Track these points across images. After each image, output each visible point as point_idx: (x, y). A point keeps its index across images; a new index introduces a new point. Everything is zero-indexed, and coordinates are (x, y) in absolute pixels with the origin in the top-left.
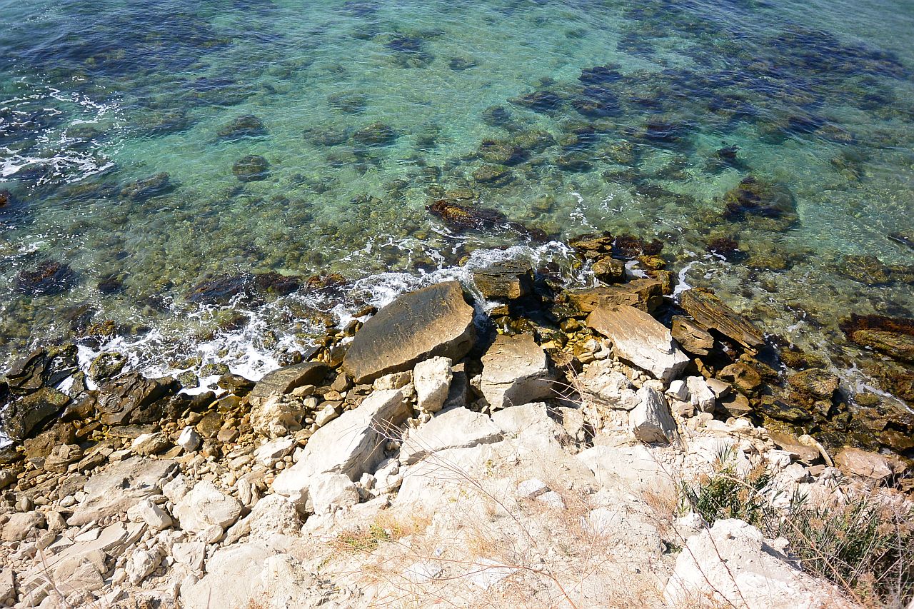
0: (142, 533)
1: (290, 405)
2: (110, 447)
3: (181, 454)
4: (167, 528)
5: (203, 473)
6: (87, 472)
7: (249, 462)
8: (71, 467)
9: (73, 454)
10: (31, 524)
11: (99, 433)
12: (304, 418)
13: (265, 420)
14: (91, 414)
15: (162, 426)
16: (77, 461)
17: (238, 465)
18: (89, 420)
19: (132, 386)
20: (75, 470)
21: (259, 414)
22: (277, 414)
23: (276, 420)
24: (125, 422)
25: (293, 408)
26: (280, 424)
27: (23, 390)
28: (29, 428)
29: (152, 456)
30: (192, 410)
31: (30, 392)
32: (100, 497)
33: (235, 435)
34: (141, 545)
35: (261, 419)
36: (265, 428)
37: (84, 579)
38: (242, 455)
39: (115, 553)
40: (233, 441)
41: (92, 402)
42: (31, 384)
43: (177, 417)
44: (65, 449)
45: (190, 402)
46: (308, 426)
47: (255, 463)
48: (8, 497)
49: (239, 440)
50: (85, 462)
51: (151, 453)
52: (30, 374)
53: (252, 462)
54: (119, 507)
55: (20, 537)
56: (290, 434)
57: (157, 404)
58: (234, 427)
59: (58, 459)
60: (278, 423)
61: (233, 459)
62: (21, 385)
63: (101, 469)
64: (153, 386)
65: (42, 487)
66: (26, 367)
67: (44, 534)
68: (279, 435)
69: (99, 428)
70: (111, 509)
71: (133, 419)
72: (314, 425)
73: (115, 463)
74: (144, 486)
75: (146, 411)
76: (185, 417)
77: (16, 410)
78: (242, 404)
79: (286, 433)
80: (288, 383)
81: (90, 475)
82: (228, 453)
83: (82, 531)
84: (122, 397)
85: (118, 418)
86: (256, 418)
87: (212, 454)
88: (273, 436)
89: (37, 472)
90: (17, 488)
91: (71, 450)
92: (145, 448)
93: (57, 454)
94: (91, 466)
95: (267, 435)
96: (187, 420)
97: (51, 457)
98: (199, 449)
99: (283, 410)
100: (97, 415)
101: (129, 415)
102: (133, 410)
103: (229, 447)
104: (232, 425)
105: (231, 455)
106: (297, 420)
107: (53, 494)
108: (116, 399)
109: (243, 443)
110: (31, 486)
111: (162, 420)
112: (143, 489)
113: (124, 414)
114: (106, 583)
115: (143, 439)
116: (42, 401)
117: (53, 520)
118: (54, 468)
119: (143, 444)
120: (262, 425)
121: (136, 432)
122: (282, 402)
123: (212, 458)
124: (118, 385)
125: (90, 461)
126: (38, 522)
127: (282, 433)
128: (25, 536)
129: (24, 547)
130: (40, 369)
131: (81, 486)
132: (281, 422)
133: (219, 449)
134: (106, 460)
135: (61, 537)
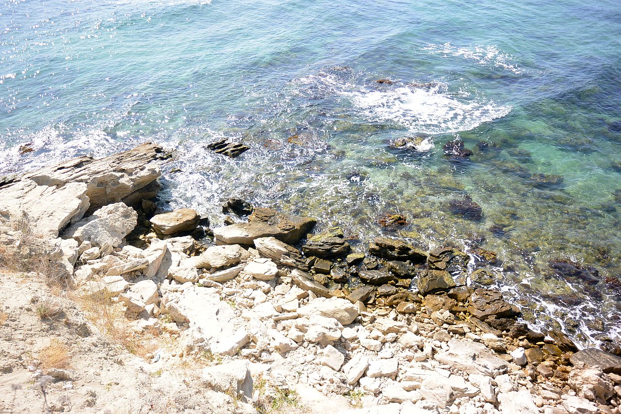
0: (476, 395)
1: (606, 383)
2: (469, 328)
3: (510, 361)
4: (491, 403)
5: (521, 384)
6: (451, 334)
7: (557, 400)
8: (445, 326)
9: (450, 319)
10: (417, 343)
11: (464, 315)
12: (611, 399)
13: (581, 380)
14: (463, 301)
15: (504, 336)
16: (449, 324)
17: (548, 396)
18: (461, 304)
19: (495, 300)
20: (446, 329)
21: (579, 374)
22: (594, 382)
23: (591, 386)
24: (483, 319)
25: (607, 387)
26: (592, 390)
27: (434, 265)
28: (430, 289)
29: (492, 350)
30: (526, 338)
31: (437, 269)
32: (457, 355)
33: (550, 374)
34: (472, 401)
35: (579, 378)
36: (579, 386)
37: (437, 396)
38: (552, 391)
39: (456, 394)
40: (547, 377)
41: (468, 295)
42: (439, 265)
43: (515, 336)
44: (447, 314)
45: (527, 332)
46: (611, 406)
47: (560, 403)
48: (408, 319)
49: (552, 379)
50: (453, 327)
51: (493, 348)
52: (441, 259)
53: (558, 401)
54: (466, 369)
55: (408, 346)
56: (595, 402)
57: (507, 321)
58: (551, 368)
59: (441, 317)
60: (591, 389)
61: (544, 389)
62: (434, 262)
63: (460, 337)
64: (508, 308)
65: (426, 326)
66: (441, 254)
67: (419, 354)
68: (586, 397)
69: (465, 312)
70: (461, 366)
71: (488, 320)
72: (616, 408)
73: (469, 339)
74: (485, 367)
75: (498, 321)
76: (520, 340)
77: (427, 275)
78: (563, 356)
79: (593, 399)
80: (608, 366)
81: (452, 337)
82: (541, 383)
83: (440, 366)
84: (487, 303)
85: (480, 314)
86: (575, 375)
87: (531, 375)
88: (581, 394)
89: (426, 316)
90: (414, 318)
91: (450, 316)
92: (490, 343)
93: (442, 314)
94: (455, 332)
95: (577, 391)
96: (521, 343)
97: (438, 312)
98: (523, 366)
99: (600, 383)
100: (467, 304)
101: (486, 316)
102: (490, 315)
103: (543, 379)
104: (551, 366)
105: (544, 386)
106: (605, 396)
107: (430, 334)
108: (483, 301)
109: (553, 383)
110: (421, 322)
111: (505, 332)
112: (485, 369)
113: (484, 314)
114: (446, 408)
115: (490, 336)
116: (442, 278)
117: (428, 350)
118: (436, 320)
119: (491, 340)
120: (577, 382)
121: (487, 329)
122: (601, 377)
123: (530, 378)
124: (486, 294)
125: (456, 329)
126: (420, 344)
127: (590, 398)
128: (411, 347)
129: (407, 353)
130: (447, 259)
131: (447, 340)
132: (593, 390)
133: (536, 376)
134: (464, 334)
135: (428, 361)
